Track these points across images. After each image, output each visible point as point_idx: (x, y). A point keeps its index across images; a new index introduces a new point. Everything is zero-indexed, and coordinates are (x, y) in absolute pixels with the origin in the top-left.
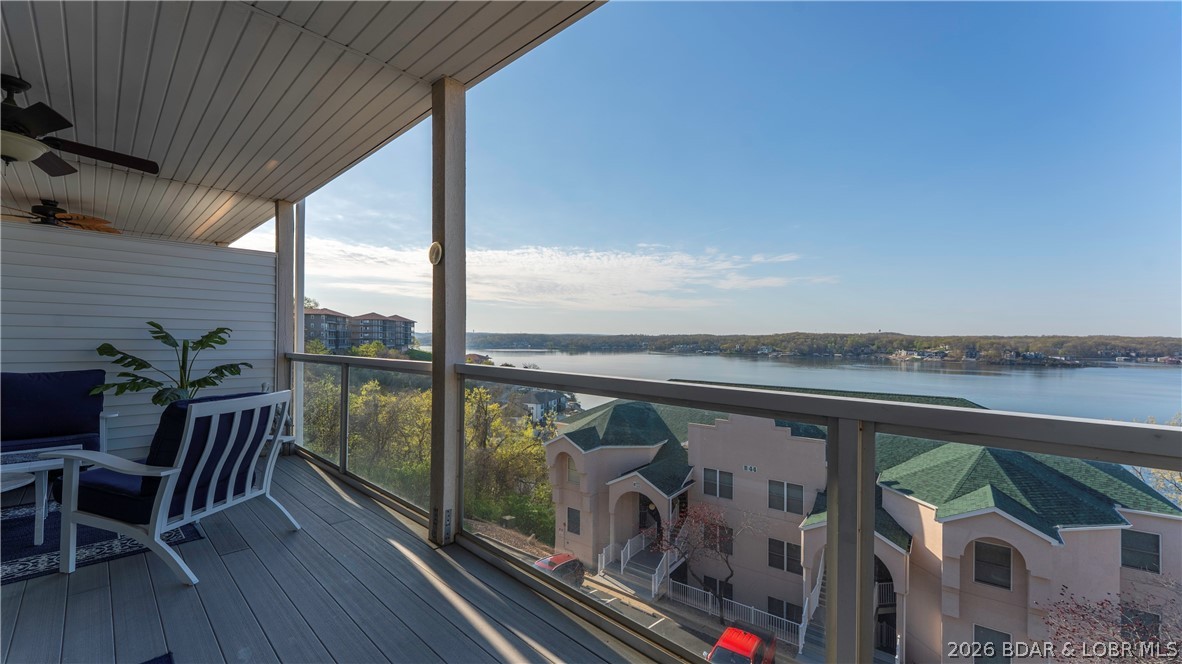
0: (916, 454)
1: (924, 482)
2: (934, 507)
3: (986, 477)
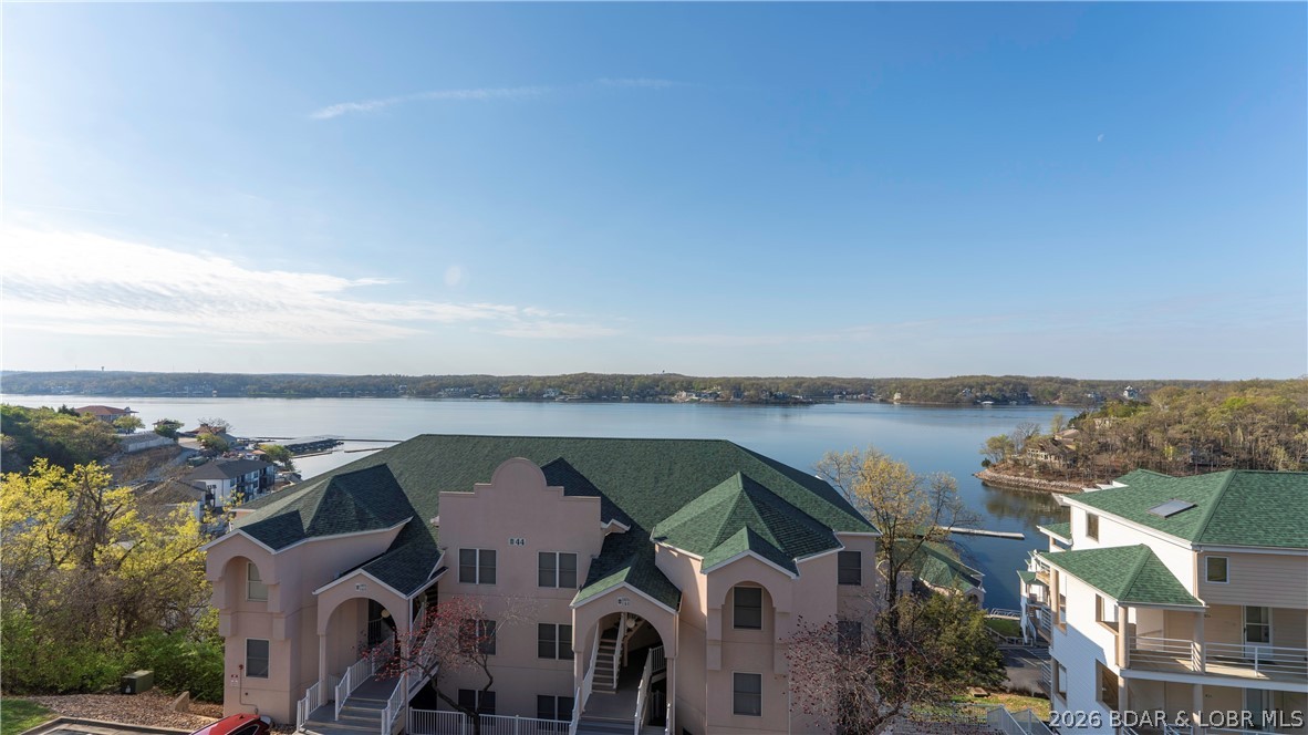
0: (687, 501)
1: (692, 531)
2: (701, 558)
3: (743, 519)
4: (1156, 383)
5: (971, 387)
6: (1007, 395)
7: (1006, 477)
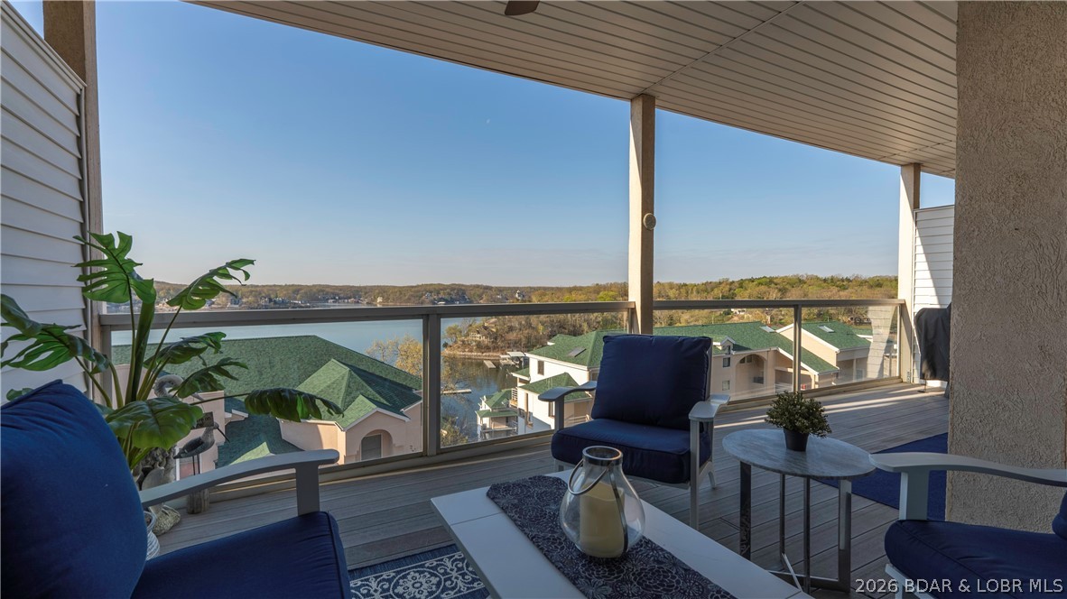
2: (333, 423)
3: (357, 390)
4: (531, 288)
5: (431, 292)
6: (454, 297)
7: (459, 353)
